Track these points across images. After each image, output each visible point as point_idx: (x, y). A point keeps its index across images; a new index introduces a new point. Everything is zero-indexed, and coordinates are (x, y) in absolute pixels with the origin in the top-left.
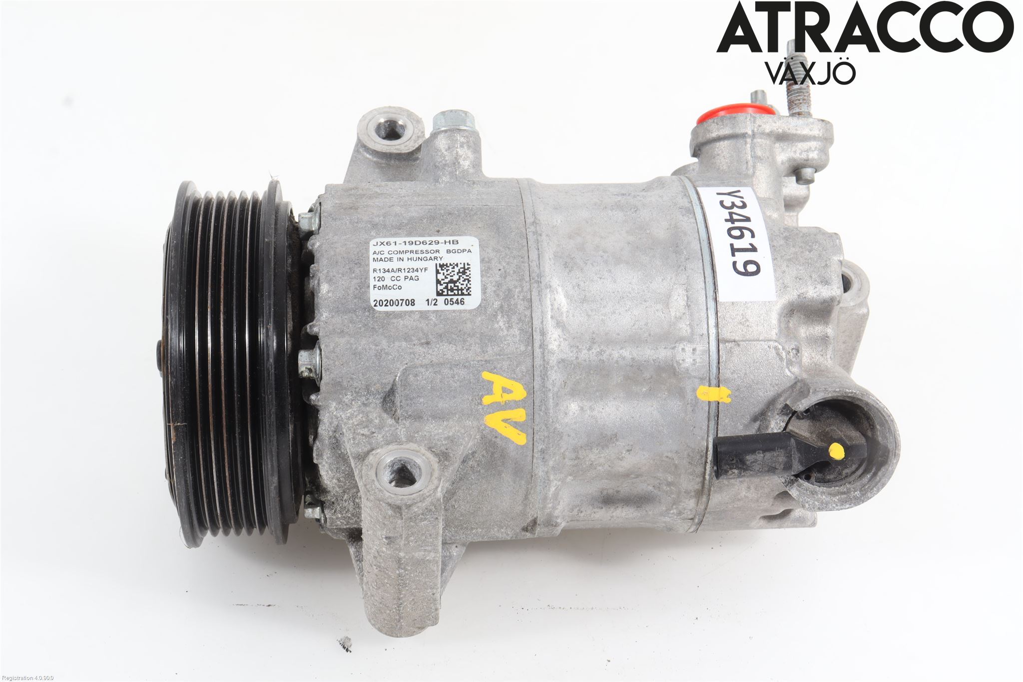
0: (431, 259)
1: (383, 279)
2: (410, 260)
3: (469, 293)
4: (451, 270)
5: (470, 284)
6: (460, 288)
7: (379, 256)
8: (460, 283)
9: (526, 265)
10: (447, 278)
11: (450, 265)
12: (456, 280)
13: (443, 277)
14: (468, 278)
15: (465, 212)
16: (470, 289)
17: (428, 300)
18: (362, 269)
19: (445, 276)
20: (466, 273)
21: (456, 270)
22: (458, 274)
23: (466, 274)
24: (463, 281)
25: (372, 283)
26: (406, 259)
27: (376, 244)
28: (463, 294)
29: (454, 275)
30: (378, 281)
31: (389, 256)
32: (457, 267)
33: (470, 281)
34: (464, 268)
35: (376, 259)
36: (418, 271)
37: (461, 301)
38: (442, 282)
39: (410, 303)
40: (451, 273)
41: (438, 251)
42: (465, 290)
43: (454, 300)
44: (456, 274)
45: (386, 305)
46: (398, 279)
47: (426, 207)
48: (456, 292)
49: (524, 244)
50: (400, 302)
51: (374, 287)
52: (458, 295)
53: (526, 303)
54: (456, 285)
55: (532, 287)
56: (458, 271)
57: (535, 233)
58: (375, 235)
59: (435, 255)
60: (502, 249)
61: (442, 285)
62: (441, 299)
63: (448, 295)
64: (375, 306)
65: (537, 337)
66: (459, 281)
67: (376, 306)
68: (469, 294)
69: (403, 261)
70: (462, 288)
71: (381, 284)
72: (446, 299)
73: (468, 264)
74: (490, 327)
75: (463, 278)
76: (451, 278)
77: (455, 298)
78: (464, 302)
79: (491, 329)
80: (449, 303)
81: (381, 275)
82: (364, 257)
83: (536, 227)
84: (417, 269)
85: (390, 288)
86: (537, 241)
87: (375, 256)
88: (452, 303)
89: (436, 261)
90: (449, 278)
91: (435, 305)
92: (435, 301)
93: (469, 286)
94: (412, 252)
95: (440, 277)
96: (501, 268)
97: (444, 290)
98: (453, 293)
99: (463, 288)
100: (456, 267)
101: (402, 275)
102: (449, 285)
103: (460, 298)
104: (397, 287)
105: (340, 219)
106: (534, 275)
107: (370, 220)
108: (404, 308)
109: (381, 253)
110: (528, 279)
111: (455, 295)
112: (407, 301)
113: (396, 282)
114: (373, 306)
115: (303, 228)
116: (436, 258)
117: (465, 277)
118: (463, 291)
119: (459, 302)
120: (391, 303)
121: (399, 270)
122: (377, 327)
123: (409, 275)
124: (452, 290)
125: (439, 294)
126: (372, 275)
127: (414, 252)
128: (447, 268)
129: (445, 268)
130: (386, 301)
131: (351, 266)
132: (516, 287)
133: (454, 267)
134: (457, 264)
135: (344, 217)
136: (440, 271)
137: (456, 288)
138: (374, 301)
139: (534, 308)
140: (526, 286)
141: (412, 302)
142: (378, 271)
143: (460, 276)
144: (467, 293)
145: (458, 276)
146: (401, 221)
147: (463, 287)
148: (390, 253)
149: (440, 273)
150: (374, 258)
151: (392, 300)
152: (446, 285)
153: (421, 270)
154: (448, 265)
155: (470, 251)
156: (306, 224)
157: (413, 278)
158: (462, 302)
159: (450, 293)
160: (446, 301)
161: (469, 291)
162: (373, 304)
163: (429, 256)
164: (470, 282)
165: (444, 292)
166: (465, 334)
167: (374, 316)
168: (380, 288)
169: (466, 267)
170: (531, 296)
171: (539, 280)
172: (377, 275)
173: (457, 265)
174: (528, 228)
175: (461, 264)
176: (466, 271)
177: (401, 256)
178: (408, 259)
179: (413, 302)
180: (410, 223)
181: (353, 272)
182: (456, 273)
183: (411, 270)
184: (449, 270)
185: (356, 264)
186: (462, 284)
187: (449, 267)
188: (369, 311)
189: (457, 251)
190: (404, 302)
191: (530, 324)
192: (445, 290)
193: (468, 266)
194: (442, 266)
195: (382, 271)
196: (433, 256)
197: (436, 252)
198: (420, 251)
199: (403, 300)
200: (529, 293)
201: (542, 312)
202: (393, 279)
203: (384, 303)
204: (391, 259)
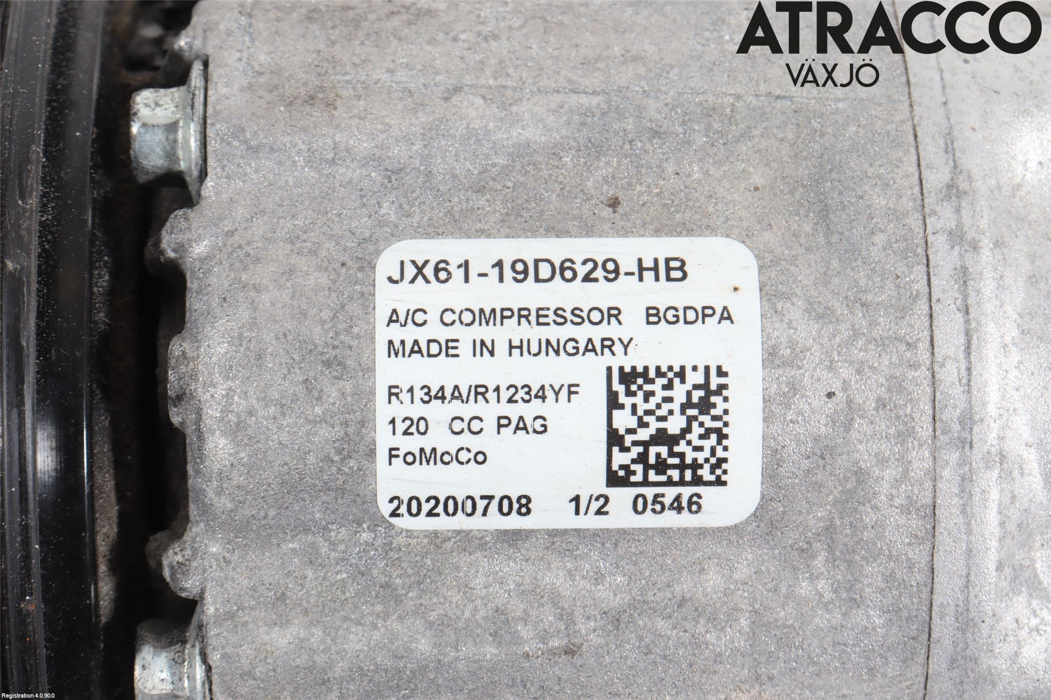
0: (590, 348)
1: (422, 429)
2: (516, 352)
3: (718, 477)
4: (660, 394)
5: (726, 449)
6: (688, 461)
7: (410, 334)
8: (689, 443)
9: (923, 373)
10: (646, 425)
11: (659, 373)
12: (677, 432)
13: (633, 423)
14: (718, 424)
15: (709, 125)
16: (724, 466)
17: (577, 499)
18: (348, 387)
19: (640, 419)
20: (714, 406)
21: (679, 393)
22: (684, 408)
23: (713, 412)
24: (701, 437)
25: (384, 439)
26: (501, 349)
27: (396, 277)
28: (698, 481)
29: (671, 412)
30: (406, 433)
31: (443, 334)
32: (683, 381)
33: (726, 437)
34: (705, 386)
35: (397, 344)
36: (544, 398)
37: (690, 503)
38: (629, 440)
39: (516, 506)
40: (659, 406)
41: (614, 314)
42: (707, 467)
43: (667, 501)
44: (677, 411)
45: (430, 514)
46: (476, 425)
47: (573, 99)
48: (675, 474)
49: (916, 287)
50: (480, 505)
51: (391, 456)
52: (682, 482)
53: (915, 523)
54: (676, 449)
55: (940, 463)
56: (684, 401)
57: (957, 237)
58: (393, 217)
59: (604, 331)
60: (840, 309)
61: (627, 450)
62: (622, 497)
63: (646, 483)
64: (394, 514)
65: (944, 629)
66: (688, 437)
67: (398, 515)
68: (719, 482)
69: (492, 353)
70: (695, 460)
71: (413, 444)
72: (637, 497)
73: (721, 373)
74: (784, 590)
75: (701, 424)
76: (662, 425)
77: (670, 493)
78: (700, 507)
79: (786, 597)
80: (650, 507)
81: (417, 410)
82: (358, 337)
83: (958, 210)
84: (543, 388)
85: (447, 458)
86: (963, 276)
87: (396, 333)
88: (658, 507)
89: (607, 359)
90: (654, 425)
91: (599, 512)
92: (602, 500)
93: (720, 453)
94: (523, 315)
95: (623, 420)
96: (836, 386)
97: (633, 467)
98: (663, 478)
99: (701, 461)
100: (677, 381)
101: (490, 411)
102: (653, 450)
103: (686, 492)
104: (471, 455)
105: (272, 150)
106: (950, 415)
107: (378, 152)
108: (495, 521)
109: (415, 318)
110: (924, 430)
111: (670, 483)
112: (506, 502)
113: (466, 440)
114: (386, 515)
115: (145, 162)
116: (608, 344)
117: (709, 423)
118: (700, 472)
119: (685, 504)
120: (451, 506)
121: (480, 391)
122: (398, 581)
123: (513, 411)
124: (661, 466)
125: (613, 480)
126: (384, 410)
127: (533, 318)
128: (647, 387)
129: (640, 388)
130: (433, 502)
131: (312, 374)
132: (882, 462)
133: (671, 381)
134: (683, 368)
135: (287, 139)
136: (622, 399)
137: (676, 461)
138: (391, 501)
139: (943, 538)
140: (920, 461)
141: (521, 506)
142: (406, 397)
143: (690, 419)
144: (712, 478)
145: (684, 417)
146: (487, 156)
147: (701, 457)
148: (448, 317)
149: (622, 407)
150: (391, 342)
151: (454, 498)
152: (640, 449)
153: (557, 394)
154: (652, 374)
155: (726, 316)
156: (158, 150)
157: (529, 421)
158: (694, 505)
159: (652, 476)
160: (640, 501)
161: (718, 472)
162: (386, 509)
163: (583, 333)
164: (725, 442)
165: (634, 473)
166: (699, 612)
167: (391, 543)
168: (410, 459)
169: (715, 382)
170: (934, 497)
171: (965, 434)
172: (399, 410)
173: (681, 375)
174: (934, 213)
175: (695, 368)
176: (713, 399)
177: (486, 333)
178: (511, 347)
179: (526, 505)
180: (518, 166)
181: (319, 399)
182: (676, 406)
183: (522, 393)
184: (652, 393)
185: (328, 364)
186: (699, 449)
187: (652, 381)
188: (372, 529)
189: (681, 313)
190: (495, 504)
191: (925, 595)
192: (639, 468)
193: (722, 380)
194: (628, 377)
195: (419, 394)
196: (597, 333)
197: (610, 316)
198: (551, 313)
199: (491, 498)
200: (928, 485)
201: (969, 552)
202: (457, 426)
203: (426, 507)
204: (449, 348)
